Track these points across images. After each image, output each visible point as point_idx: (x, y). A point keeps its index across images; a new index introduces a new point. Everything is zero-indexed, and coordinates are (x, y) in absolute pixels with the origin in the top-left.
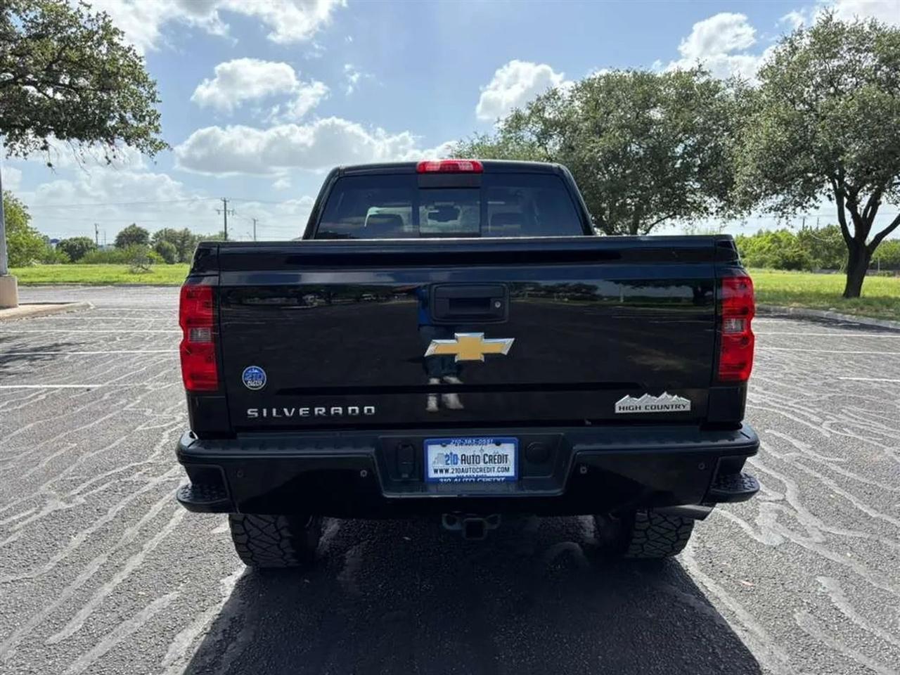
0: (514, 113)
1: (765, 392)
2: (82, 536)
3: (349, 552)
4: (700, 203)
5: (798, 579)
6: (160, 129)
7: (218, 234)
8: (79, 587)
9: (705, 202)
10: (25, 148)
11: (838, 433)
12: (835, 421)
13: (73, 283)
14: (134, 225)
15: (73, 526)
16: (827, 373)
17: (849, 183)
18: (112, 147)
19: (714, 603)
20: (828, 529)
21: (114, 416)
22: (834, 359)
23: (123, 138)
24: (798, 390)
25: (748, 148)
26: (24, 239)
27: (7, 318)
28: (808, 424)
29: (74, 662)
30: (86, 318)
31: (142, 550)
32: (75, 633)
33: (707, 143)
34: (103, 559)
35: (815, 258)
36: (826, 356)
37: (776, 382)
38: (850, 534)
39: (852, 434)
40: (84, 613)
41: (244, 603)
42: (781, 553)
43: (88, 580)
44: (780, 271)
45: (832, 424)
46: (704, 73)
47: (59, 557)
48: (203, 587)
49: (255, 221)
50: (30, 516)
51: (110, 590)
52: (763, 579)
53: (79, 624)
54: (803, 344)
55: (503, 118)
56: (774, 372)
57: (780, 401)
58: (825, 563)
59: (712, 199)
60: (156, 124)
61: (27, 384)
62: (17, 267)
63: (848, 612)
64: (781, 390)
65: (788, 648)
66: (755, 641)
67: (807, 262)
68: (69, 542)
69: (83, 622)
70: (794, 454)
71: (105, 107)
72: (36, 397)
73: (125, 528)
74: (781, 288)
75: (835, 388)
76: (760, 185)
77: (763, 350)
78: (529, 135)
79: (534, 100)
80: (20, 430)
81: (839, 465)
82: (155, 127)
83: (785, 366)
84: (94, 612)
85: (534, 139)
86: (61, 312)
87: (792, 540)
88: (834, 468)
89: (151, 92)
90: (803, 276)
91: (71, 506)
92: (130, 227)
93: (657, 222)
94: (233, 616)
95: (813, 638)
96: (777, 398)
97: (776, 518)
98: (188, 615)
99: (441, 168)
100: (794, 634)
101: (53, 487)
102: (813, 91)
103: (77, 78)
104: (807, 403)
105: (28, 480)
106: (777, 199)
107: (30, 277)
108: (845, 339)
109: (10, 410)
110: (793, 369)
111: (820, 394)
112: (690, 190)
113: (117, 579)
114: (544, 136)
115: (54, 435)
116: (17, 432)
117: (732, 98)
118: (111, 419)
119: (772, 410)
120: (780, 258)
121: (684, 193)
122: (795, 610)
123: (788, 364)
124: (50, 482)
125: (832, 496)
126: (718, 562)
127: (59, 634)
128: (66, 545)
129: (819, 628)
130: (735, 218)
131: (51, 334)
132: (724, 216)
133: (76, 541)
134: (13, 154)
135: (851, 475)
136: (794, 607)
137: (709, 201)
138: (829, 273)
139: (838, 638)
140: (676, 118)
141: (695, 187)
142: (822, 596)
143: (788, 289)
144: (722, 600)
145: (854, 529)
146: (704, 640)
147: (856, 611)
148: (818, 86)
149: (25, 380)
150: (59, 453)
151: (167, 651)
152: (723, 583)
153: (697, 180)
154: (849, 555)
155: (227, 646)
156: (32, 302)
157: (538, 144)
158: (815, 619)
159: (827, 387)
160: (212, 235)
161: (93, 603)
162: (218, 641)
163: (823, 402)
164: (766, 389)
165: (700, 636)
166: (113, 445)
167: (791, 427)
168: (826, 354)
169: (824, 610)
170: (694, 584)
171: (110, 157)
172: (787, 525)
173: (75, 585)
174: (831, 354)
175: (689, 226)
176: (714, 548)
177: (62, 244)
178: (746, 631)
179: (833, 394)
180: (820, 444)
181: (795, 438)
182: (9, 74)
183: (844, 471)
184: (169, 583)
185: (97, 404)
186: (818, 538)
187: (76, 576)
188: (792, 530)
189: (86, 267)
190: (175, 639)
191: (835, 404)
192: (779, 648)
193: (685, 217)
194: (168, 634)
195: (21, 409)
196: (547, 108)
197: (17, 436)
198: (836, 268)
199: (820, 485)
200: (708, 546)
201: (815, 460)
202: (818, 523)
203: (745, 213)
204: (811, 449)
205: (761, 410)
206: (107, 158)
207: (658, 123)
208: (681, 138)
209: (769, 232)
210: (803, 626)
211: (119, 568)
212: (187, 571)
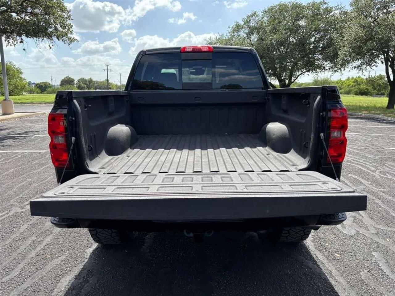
0: (236, 24)
1: (349, 155)
2: (26, 226)
3: (147, 236)
4: (321, 65)
5: (363, 253)
6: (73, 33)
7: (105, 80)
8: (20, 252)
9: (324, 64)
10: (14, 42)
11: (384, 176)
12: (382, 170)
13: (40, 103)
14: (68, 76)
15: (22, 221)
16: (378, 146)
17: (391, 55)
18: (51, 41)
19: (321, 266)
20: (378, 226)
21: (49, 166)
22: (382, 138)
23: (55, 37)
24: (365, 154)
25: (345, 39)
26: (19, 83)
27: (9, 119)
28: (369, 171)
29: (12, 292)
30: (44, 119)
31: (52, 234)
32: (15, 276)
33: (326, 36)
34: (34, 238)
35: (374, 90)
36: (378, 137)
37: (354, 150)
38: (389, 229)
39: (389, 176)
40: (20, 266)
41: (95, 263)
42: (355, 239)
43: (25, 249)
44: (357, 96)
45: (380, 171)
46: (325, 3)
47: (13, 237)
48: (77, 253)
49: (120, 74)
50: (4, 215)
51: (34, 254)
52: (346, 253)
53: (17, 271)
54: (367, 131)
55: (231, 26)
56: (354, 146)
57: (356, 160)
58: (376, 245)
59: (327, 63)
60: (71, 30)
61: (13, 150)
62: (17, 95)
63: (387, 271)
64: (357, 154)
65: (357, 292)
66: (341, 287)
67: (370, 92)
68: (20, 228)
69: (19, 271)
70: (362, 187)
71: (47, 23)
72: (17, 156)
73: (46, 222)
74: (358, 104)
75: (382, 153)
76: (350, 56)
77: (349, 134)
78: (243, 34)
79: (246, 17)
80: (7, 172)
81: (384, 192)
82: (70, 31)
83: (358, 142)
84: (25, 266)
85: (245, 35)
86: (33, 116)
87: (361, 232)
88: (381, 194)
89: (68, 15)
90: (369, 98)
91: (23, 210)
92: (66, 77)
93: (301, 74)
94: (89, 269)
95: (370, 286)
96: (355, 158)
97: (353, 220)
98: (68, 268)
99: (193, 50)
100: (360, 283)
101: (17, 201)
102: (376, 12)
103: (35, 9)
104: (369, 161)
105: (6, 197)
106: (358, 63)
107: (22, 100)
108: (387, 129)
109: (4, 162)
110: (363, 144)
111: (374, 156)
112: (317, 59)
113: (38, 249)
114: (249, 34)
115: (22, 175)
116: (5, 173)
117: (338, 15)
118: (48, 167)
119: (352, 164)
120: (358, 90)
121: (314, 60)
122: (361, 270)
123: (360, 141)
124: (16, 198)
125: (380, 209)
126: (324, 244)
127: (7, 277)
128: (18, 230)
129: (373, 281)
130: (338, 71)
131: (27, 126)
132: (333, 71)
133: (23, 228)
134: (9, 45)
135: (389, 198)
136: (361, 268)
137: (326, 64)
138: (380, 97)
139: (383, 286)
140: (312, 24)
141: (319, 57)
142: (375, 263)
143: (361, 105)
144: (325, 265)
145: (391, 227)
146: (315, 286)
147: (392, 271)
148: (379, 9)
149: (13, 148)
150: (22, 184)
151: (56, 287)
152: (326, 255)
153: (320, 54)
154: (388, 240)
155: (84, 286)
156: (22, 111)
157: (247, 38)
158: (371, 275)
159: (378, 153)
160: (102, 80)
161: (25, 261)
162: (80, 283)
163: (376, 160)
164: (349, 154)
165: (314, 284)
166: (47, 180)
167: (361, 173)
168: (378, 136)
169: (375, 270)
170: (312, 255)
171: (51, 46)
172: (358, 224)
173: (19, 251)
174: (380, 136)
175: (316, 76)
176: (322, 236)
177: (37, 85)
178: (337, 281)
179: (381, 156)
180: (375, 182)
181: (362, 178)
182: (4, 8)
183: (386, 195)
184: (62, 251)
185: (43, 160)
186: (373, 231)
187: (20, 246)
188: (361, 227)
189: (47, 95)
190: (60, 281)
191: (382, 162)
192: (353, 291)
193: (314, 72)
194: (58, 278)
195: (9, 162)
196: (252, 21)
197: (5, 175)
198: (383, 94)
199: (375, 203)
200: (320, 235)
201: (372, 190)
202: (373, 223)
203: (342, 69)
204: (371, 184)
205: (347, 164)
206: (49, 46)
207: (303, 27)
208: (313, 34)
209: (353, 78)
210: (365, 279)
211: (40, 243)
212: (71, 245)
